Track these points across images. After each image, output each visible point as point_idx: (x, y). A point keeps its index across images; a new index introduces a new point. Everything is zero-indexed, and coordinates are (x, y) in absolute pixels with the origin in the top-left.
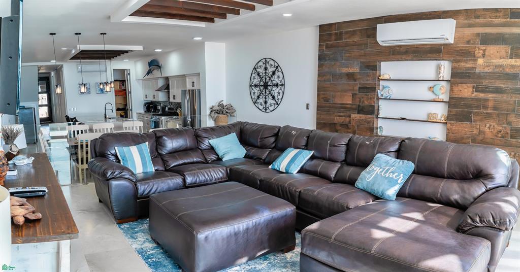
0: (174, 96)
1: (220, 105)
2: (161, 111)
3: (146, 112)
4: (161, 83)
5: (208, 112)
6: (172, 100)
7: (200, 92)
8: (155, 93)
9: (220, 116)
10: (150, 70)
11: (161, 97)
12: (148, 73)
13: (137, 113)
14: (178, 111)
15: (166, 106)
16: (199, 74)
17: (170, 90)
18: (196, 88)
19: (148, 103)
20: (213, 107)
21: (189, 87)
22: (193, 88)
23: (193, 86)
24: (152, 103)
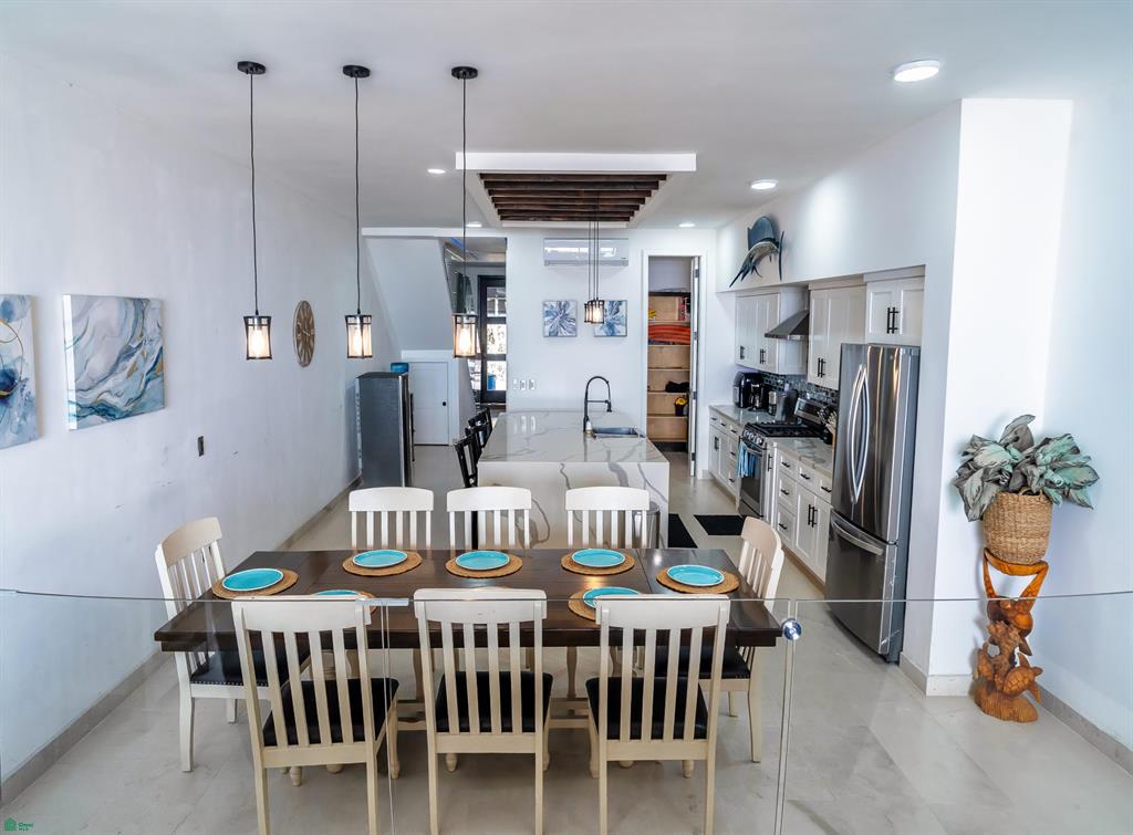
0: (821, 362)
1: (1018, 437)
2: (780, 409)
3: (738, 405)
4: (786, 307)
5: (950, 466)
6: (813, 377)
7: (917, 360)
8: (767, 344)
9: (1010, 499)
10: (750, 258)
11: (782, 359)
12: (744, 272)
13: (712, 408)
14: (831, 426)
15: (799, 394)
16: (919, 272)
17: (811, 337)
18: (902, 336)
19: (747, 375)
20: (976, 444)
21: (874, 333)
22: (890, 339)
23: (892, 329)
24: (757, 377)
